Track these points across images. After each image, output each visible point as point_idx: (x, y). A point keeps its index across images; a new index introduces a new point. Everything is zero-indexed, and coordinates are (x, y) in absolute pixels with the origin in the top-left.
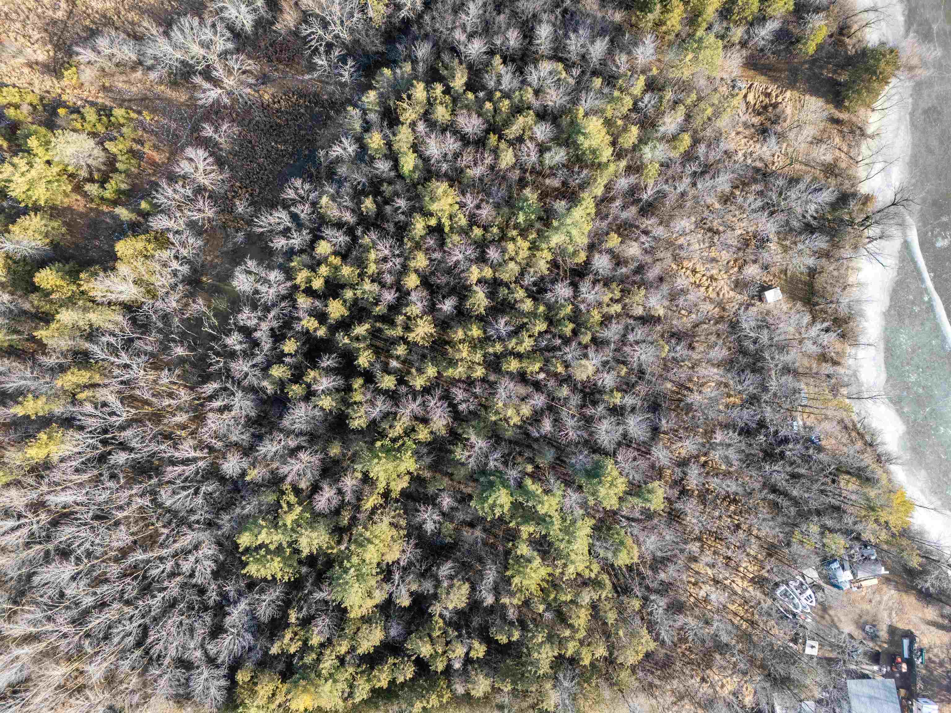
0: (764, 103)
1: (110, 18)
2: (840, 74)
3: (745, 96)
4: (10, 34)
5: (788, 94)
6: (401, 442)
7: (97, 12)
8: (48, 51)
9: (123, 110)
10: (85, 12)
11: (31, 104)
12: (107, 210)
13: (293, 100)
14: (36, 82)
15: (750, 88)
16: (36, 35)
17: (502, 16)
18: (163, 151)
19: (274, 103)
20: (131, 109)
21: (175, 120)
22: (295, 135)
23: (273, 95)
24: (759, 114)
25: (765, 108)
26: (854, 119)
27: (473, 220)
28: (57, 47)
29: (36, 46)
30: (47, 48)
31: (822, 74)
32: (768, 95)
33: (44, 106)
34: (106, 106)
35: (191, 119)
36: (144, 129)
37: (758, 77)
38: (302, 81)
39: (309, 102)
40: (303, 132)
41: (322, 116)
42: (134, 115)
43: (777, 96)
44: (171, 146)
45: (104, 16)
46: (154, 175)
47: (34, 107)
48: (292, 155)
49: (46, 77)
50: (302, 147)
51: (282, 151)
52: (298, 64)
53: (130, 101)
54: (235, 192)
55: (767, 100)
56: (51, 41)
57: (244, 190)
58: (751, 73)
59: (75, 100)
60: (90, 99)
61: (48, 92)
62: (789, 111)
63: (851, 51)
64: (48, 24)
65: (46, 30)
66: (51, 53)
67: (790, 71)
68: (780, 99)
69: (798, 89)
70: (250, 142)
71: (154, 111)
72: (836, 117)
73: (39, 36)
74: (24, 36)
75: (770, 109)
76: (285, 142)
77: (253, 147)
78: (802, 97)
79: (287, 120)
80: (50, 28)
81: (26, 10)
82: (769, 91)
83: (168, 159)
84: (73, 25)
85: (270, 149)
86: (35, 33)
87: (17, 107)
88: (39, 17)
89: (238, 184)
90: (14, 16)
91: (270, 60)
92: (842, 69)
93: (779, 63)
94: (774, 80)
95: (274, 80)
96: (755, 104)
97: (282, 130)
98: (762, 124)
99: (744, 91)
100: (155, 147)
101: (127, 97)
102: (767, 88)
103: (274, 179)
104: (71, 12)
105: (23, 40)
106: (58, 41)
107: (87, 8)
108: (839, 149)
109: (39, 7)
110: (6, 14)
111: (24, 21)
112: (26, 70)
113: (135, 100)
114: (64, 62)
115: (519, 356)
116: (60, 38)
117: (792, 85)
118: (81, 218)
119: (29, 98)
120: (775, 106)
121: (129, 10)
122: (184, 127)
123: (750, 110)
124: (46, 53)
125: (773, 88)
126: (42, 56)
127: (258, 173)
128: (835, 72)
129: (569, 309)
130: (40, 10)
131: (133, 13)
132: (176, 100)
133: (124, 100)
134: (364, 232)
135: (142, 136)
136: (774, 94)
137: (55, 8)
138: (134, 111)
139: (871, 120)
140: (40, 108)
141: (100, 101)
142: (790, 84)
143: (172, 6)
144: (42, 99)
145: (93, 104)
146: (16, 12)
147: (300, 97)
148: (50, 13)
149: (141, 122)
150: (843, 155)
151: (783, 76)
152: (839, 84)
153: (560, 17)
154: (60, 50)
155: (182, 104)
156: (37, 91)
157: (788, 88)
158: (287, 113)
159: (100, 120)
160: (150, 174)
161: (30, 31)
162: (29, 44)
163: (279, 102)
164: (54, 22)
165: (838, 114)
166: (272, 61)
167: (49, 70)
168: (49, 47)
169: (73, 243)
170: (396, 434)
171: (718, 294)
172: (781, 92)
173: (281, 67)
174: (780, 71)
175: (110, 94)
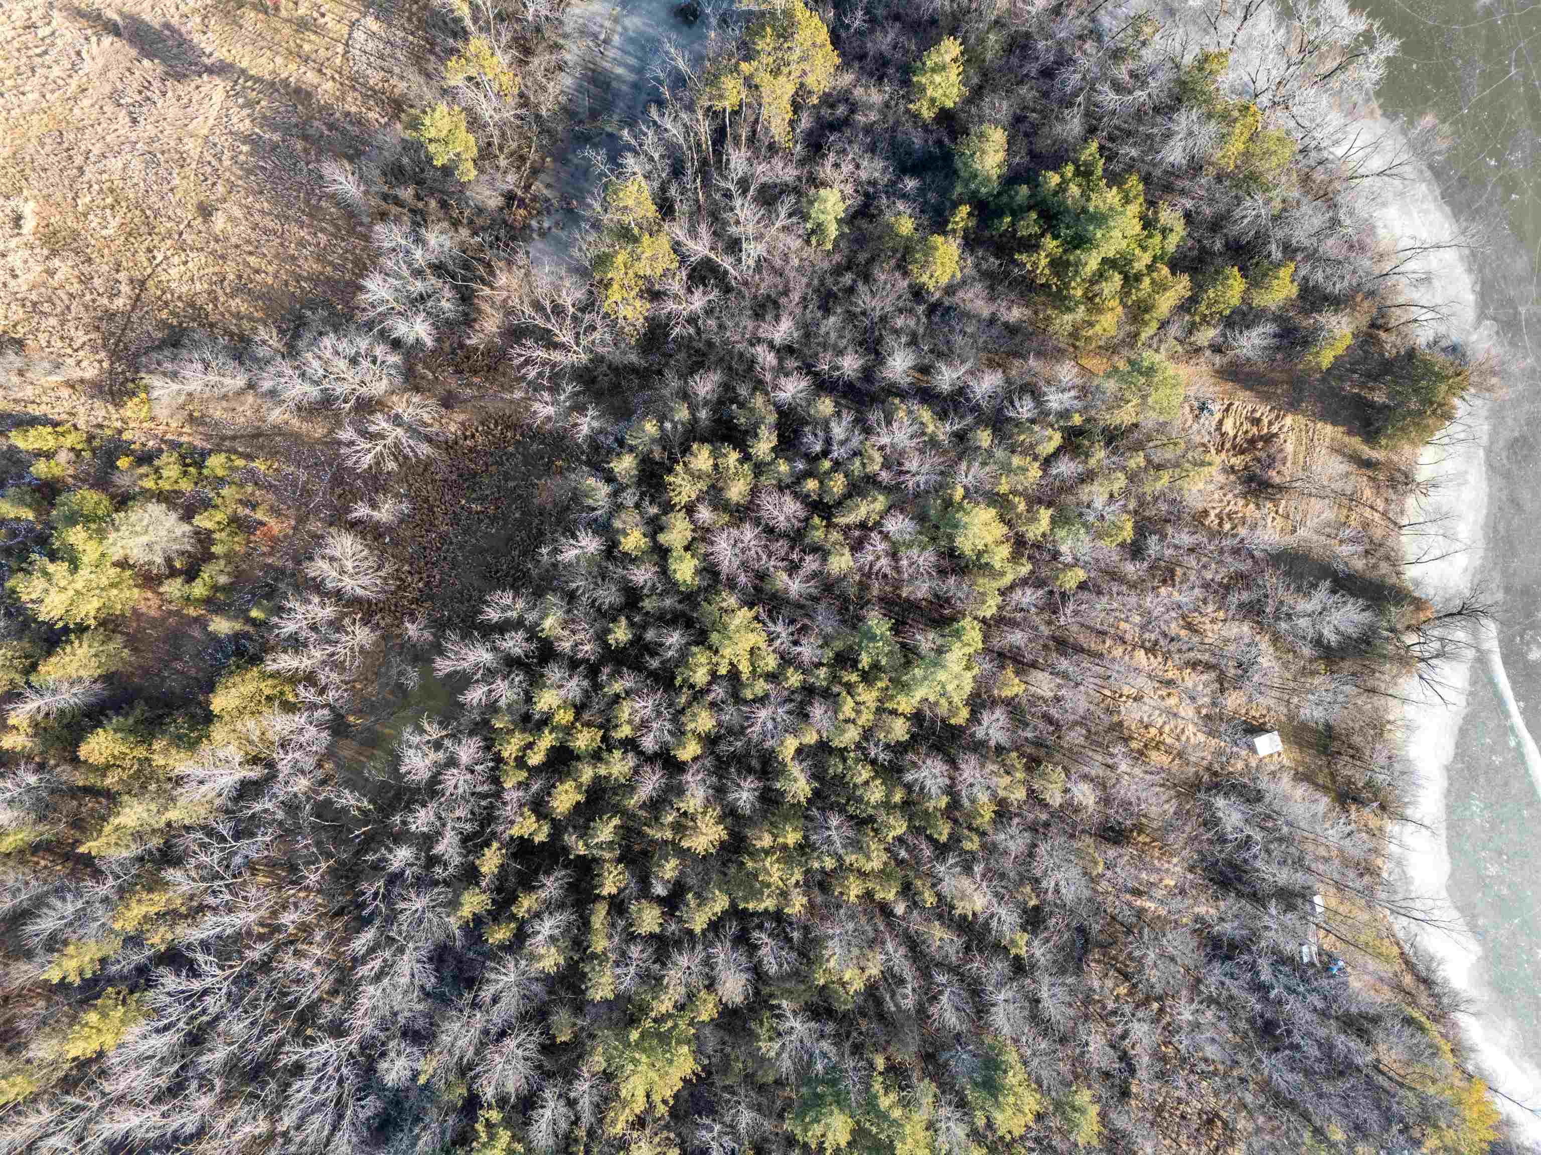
0: (1250, 435)
1: (201, 308)
2: (1372, 389)
3: (1221, 422)
4: (40, 335)
5: (1288, 420)
6: (670, 1024)
7: (180, 298)
8: (100, 362)
9: (223, 455)
10: (159, 298)
11: (72, 449)
12: (195, 614)
13: (497, 432)
14: (81, 410)
15: (1227, 410)
16: (81, 337)
17: (832, 319)
18: (286, 516)
19: (466, 438)
20: (236, 452)
21: (306, 468)
22: (498, 487)
23: (463, 424)
24: (1242, 452)
25: (1252, 442)
26: (1395, 458)
27: (787, 660)
28: (115, 355)
29: (81, 353)
30: (98, 357)
31: (1343, 389)
32: (1257, 422)
33: (93, 451)
34: (195, 447)
35: (331, 465)
36: (256, 484)
37: (1239, 393)
38: (511, 402)
39: (522, 435)
40: (511, 484)
41: (542, 458)
42: (240, 463)
43: (1270, 424)
44: (299, 509)
45: (192, 305)
46: (271, 554)
47: (78, 453)
48: (493, 520)
49: (98, 403)
50: (510, 505)
51: (477, 513)
52: (504, 375)
53: (234, 438)
54: (401, 579)
55: (1255, 429)
56: (104, 346)
57: (417, 576)
58: (1229, 386)
59: (143, 439)
60: (169, 437)
61: (100, 426)
62: (1289, 448)
63: (1389, 352)
64: (101, 319)
65: (97, 328)
66: (106, 365)
67: (1290, 382)
68: (1275, 429)
69: (1304, 413)
70: (426, 500)
71: (273, 454)
72: (1365, 457)
73: (86, 338)
74: (62, 338)
75: (1260, 445)
76: (482, 499)
77: (431, 509)
78: (1311, 425)
79: (486, 464)
80: (104, 325)
81: (65, 297)
82: (1258, 415)
83: (295, 528)
84: (141, 319)
85: (458, 510)
86: (80, 333)
87: (49, 455)
88: (86, 308)
89: (406, 568)
90: (46, 308)
91: (459, 372)
92: (1375, 380)
93: (1273, 370)
94: (1266, 397)
95: (465, 401)
96: (1235, 437)
97: (478, 479)
98: (1246, 468)
99: (1218, 416)
100: (274, 511)
101: (230, 433)
102: (1254, 411)
103: (466, 558)
104: (138, 298)
105: (59, 344)
106: (117, 345)
107: (164, 293)
108: (1372, 507)
109: (87, 292)
110: (34, 304)
111: (63, 314)
112: (65, 392)
113: (242, 436)
114: (127, 380)
115: (863, 875)
116: (120, 341)
117: (1293, 406)
118: (153, 627)
119: (70, 440)
120: (1268, 439)
121: (232, 296)
122: (319, 478)
123: (1228, 445)
124: (96, 364)
125: (1263, 411)
126: (90, 372)
127: (439, 549)
128: (1363, 386)
129: (944, 801)
130: (88, 297)
131: (238, 300)
132: (308, 435)
133: (224, 438)
134: (611, 676)
135: (252, 494)
136: (1265, 421)
137: (113, 295)
138: (241, 455)
139: (1421, 460)
140: (87, 455)
141: (184, 439)
142: (1291, 404)
143: (302, 289)
144: (91, 438)
145: (175, 445)
146: (50, 300)
147: (508, 427)
148: (105, 301)
149: (252, 472)
150: (1377, 516)
151: (1279, 391)
152: (1372, 405)
153: (924, 320)
154: (120, 359)
155: (318, 441)
156: (81, 424)
157: (1287, 411)
158: (486, 453)
159: (185, 473)
160: (264, 554)
161: (72, 330)
162: (69, 351)
163: (473, 436)
164: (111, 316)
165: (1367, 452)
166: (462, 372)
167: (101, 392)
168: (103, 355)
169: (141, 667)
170: (663, 1009)
171: (1178, 739)
172: (1277, 417)
173: (476, 380)
174: (1274, 383)
175: (201, 429)
